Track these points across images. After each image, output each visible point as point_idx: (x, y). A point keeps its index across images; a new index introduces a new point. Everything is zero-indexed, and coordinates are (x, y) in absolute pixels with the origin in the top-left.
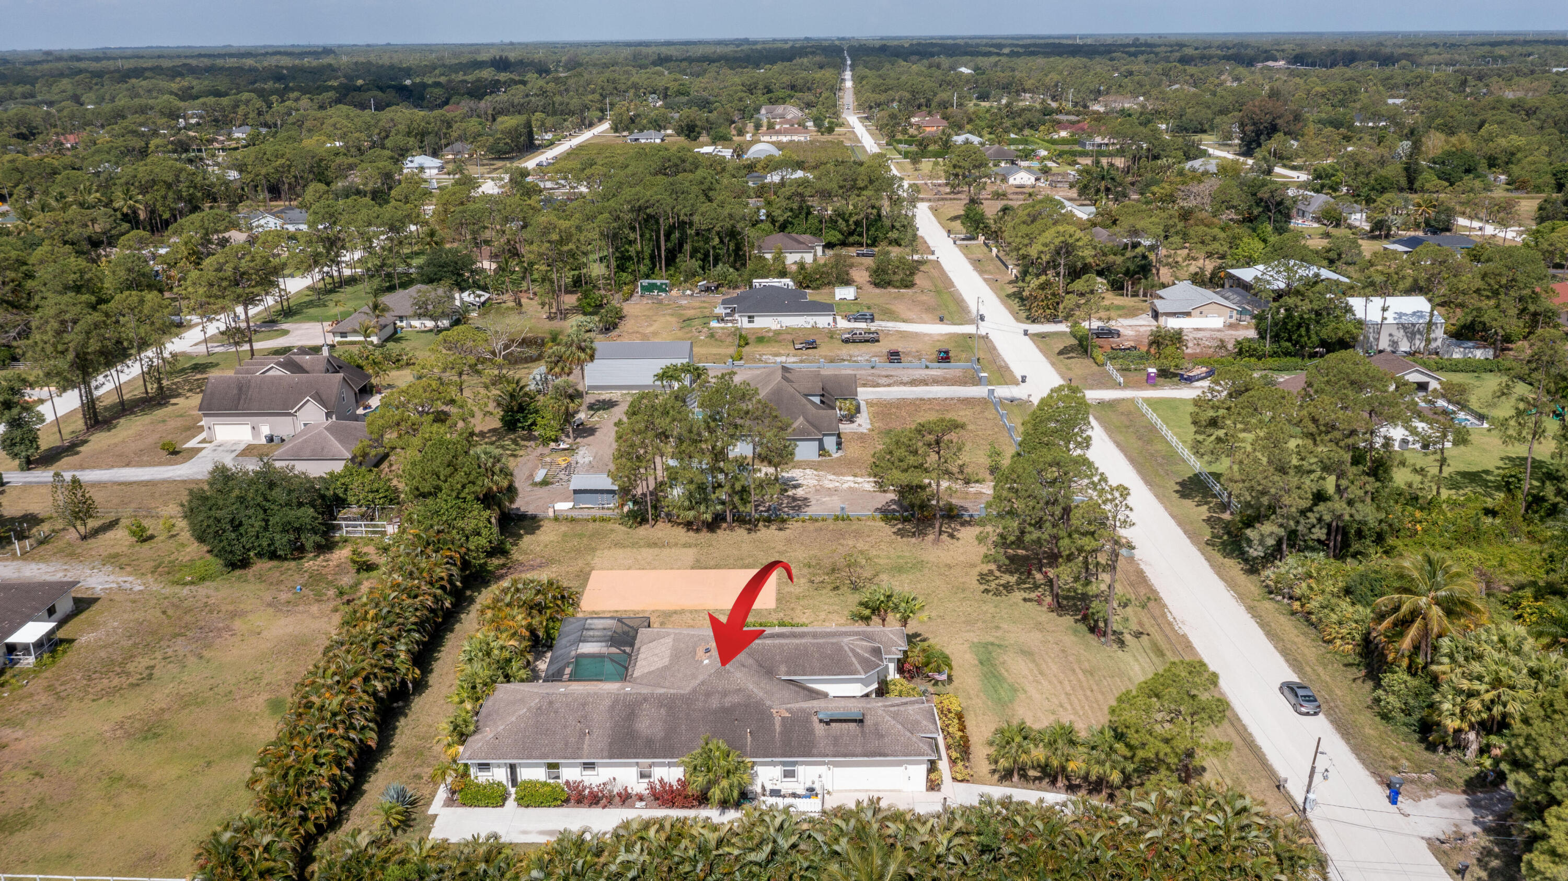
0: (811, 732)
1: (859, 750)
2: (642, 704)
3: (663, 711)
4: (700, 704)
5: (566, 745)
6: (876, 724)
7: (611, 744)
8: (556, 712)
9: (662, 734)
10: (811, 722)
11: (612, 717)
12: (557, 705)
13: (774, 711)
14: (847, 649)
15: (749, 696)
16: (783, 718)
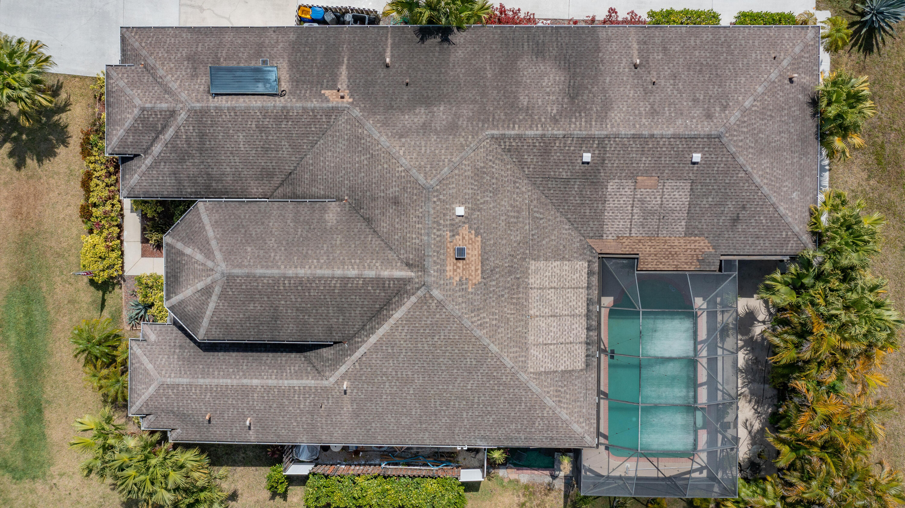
0: (294, 65)
1: (228, 37)
2: (560, 113)
3: (524, 101)
4: (466, 111)
5: (665, 49)
6: (194, 76)
7: (598, 49)
8: (695, 100)
9: (522, 64)
10: (292, 80)
11: (604, 91)
12: (697, 112)
13: (348, 99)
14: (218, 256)
15: (385, 124)
16: (333, 86)
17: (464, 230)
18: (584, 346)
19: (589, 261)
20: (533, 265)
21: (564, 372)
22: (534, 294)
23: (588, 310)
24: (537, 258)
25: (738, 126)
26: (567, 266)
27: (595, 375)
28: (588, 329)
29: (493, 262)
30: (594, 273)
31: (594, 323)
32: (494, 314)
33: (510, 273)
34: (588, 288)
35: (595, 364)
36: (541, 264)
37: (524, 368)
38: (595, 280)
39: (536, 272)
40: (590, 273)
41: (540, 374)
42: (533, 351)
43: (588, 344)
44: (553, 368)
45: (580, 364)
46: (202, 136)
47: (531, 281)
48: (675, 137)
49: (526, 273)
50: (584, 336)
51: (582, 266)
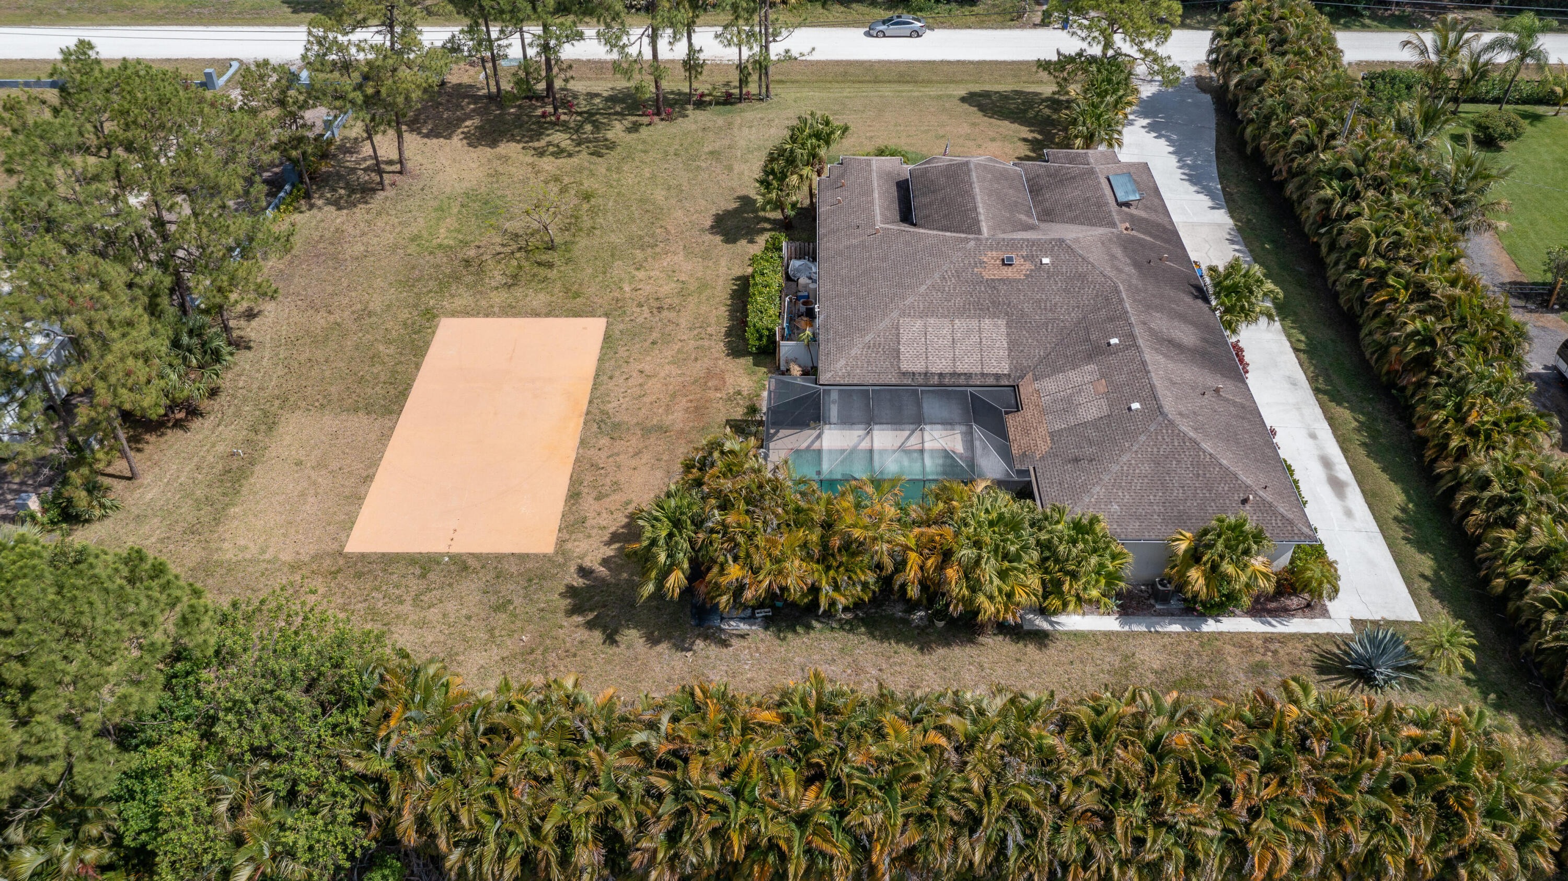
3: (1156, 314)
4: (1136, 280)
13: (1125, 231)
15: (1110, 239)
16: (1134, 229)
17: (1029, 266)
18: (923, 370)
19: (1009, 375)
20: (1002, 322)
21: (898, 351)
22: (974, 323)
23: (960, 375)
24: (1008, 325)
25: (1178, 435)
26: (1003, 353)
27: (894, 381)
28: (941, 375)
29: (1003, 289)
30: (997, 380)
31: (946, 381)
32: (955, 289)
33: (993, 303)
34: (983, 374)
35: (905, 382)
36: (1003, 329)
37: (903, 314)
38: (991, 381)
39: (995, 325)
40: (997, 376)
41: (898, 329)
42: (919, 323)
43: (926, 374)
44: (902, 341)
45: (905, 366)
46: (1074, 178)
47: (987, 321)
48: (1152, 387)
49: (994, 316)
50: (934, 370)
51: (1004, 368)
